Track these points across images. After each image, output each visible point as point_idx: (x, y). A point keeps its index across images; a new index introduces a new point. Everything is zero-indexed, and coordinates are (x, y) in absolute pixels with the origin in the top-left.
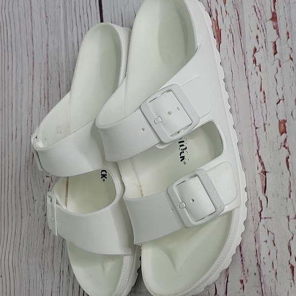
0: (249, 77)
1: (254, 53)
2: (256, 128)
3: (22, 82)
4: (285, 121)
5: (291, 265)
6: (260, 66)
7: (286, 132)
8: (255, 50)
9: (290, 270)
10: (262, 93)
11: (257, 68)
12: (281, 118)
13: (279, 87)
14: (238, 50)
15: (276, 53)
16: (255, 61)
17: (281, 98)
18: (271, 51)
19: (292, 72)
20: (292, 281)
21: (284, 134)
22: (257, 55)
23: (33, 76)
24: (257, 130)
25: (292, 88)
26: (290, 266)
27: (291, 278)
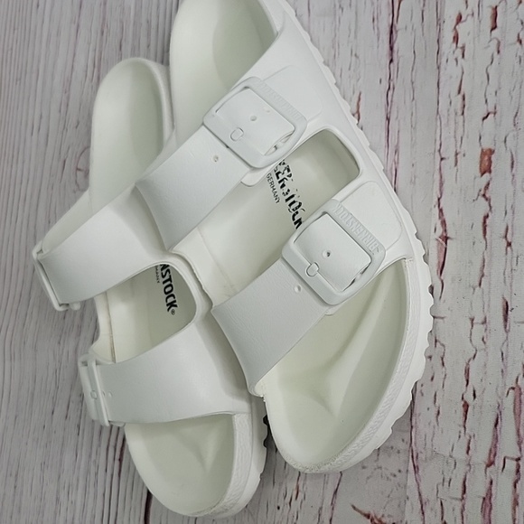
0: (442, 67)
1: (457, 23)
2: (442, 159)
3: (58, 34)
4: (492, 152)
5: (465, 402)
6: (463, 48)
7: (490, 172)
8: (459, 19)
9: (461, 410)
10: (460, 97)
11: (459, 52)
12: (487, 145)
13: (491, 90)
14: (430, 15)
15: (494, 28)
16: (456, 39)
17: (491, 109)
18: (488, 23)
19: (517, 65)
20: (463, 429)
21: (487, 174)
22: (461, 28)
23: (78, 26)
24: (443, 162)
25: (514, 94)
26: (463, 403)
27: (462, 423)
